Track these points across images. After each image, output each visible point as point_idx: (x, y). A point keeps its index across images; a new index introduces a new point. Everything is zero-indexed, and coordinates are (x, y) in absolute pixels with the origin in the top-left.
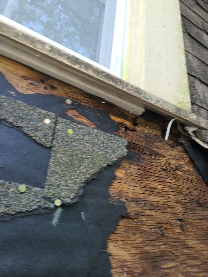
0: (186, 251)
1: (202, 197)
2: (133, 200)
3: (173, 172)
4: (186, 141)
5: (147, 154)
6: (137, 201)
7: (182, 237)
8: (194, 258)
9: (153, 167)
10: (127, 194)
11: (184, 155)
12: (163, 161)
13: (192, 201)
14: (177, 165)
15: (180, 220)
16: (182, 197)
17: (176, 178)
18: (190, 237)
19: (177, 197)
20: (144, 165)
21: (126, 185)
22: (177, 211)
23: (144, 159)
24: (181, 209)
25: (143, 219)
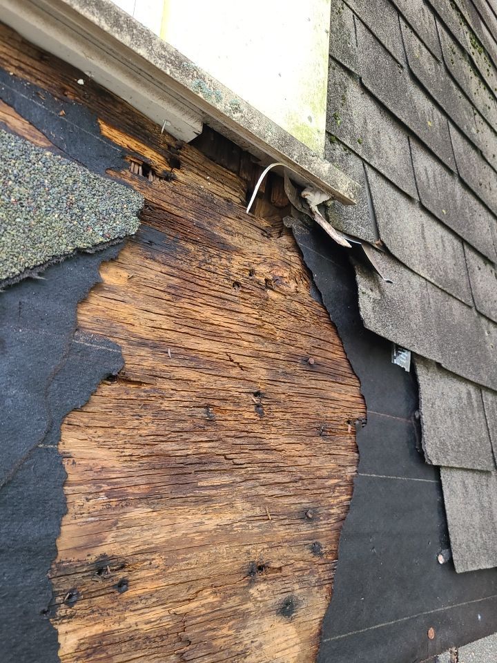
0: (260, 456)
1: (317, 351)
2: (143, 343)
3: (257, 291)
4: (301, 225)
5: (195, 242)
6: (156, 346)
7: (257, 428)
8: (278, 470)
9: (208, 275)
10: (130, 328)
11: (293, 257)
12: (237, 263)
13: (292, 358)
14: (270, 277)
15: (257, 394)
16: (271, 347)
17: (264, 305)
18: (274, 429)
19: (256, 346)
20: (185, 266)
21: (127, 306)
22: (253, 377)
23: (187, 252)
24: (265, 372)
25: (167, 385)
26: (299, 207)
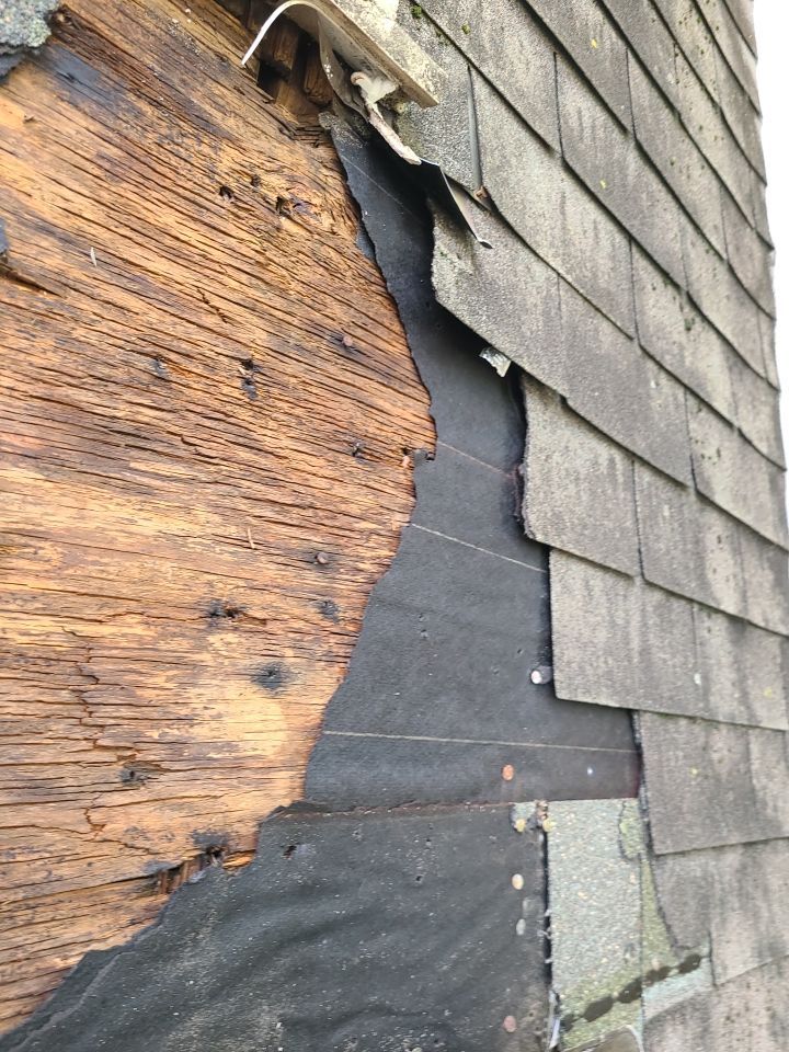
0: (244, 454)
1: (359, 332)
2: (47, 229)
3: (261, 211)
4: (348, 131)
5: (157, 104)
6: (70, 241)
7: (244, 415)
8: (274, 482)
9: (174, 161)
10: (23, 198)
11: (333, 179)
12: (227, 159)
13: (315, 330)
14: (287, 196)
15: (248, 364)
16: (278, 302)
17: (272, 235)
18: (272, 424)
19: (252, 292)
20: (133, 134)
21: (20, 162)
22: (243, 336)
23: (140, 114)
24: (264, 336)
25: (86, 305)
26: (347, 98)
